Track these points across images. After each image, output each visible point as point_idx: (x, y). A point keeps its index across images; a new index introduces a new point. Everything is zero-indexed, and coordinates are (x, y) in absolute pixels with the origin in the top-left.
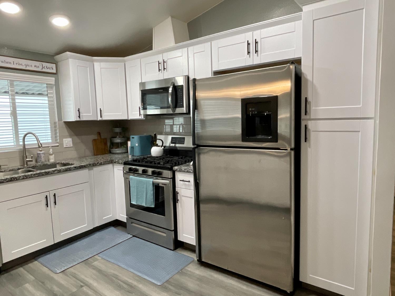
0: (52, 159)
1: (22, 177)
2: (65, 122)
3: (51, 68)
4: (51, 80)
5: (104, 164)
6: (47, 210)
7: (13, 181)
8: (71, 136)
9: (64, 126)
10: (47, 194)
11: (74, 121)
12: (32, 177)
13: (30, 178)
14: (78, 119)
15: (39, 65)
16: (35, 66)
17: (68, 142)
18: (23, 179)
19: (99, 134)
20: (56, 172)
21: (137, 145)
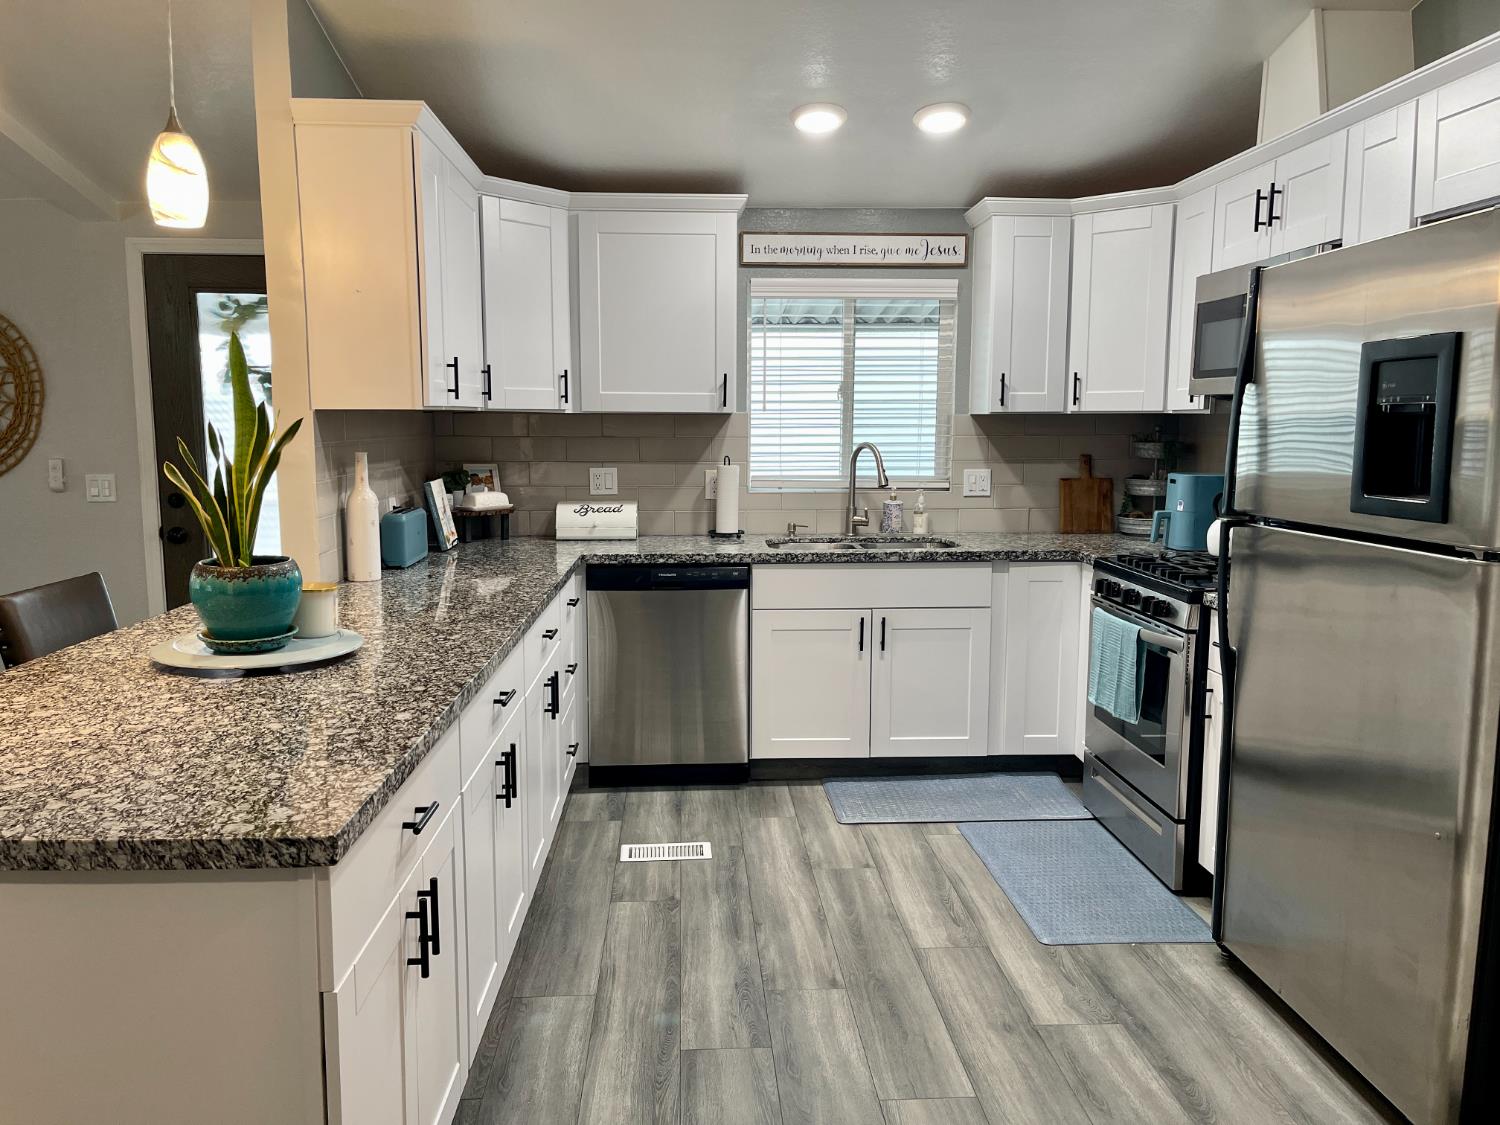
0: (921, 526)
1: (810, 558)
2: (974, 417)
3: (950, 248)
4: (948, 287)
5: (1045, 560)
6: (860, 658)
7: (790, 563)
8: (988, 461)
9: (970, 427)
10: (866, 614)
11: (987, 413)
12: (832, 562)
13: (827, 562)
14: (999, 409)
15: (919, 247)
16: (908, 251)
17: (978, 479)
18: (812, 561)
19: (1088, 461)
20: (893, 558)
21: (1180, 508)
